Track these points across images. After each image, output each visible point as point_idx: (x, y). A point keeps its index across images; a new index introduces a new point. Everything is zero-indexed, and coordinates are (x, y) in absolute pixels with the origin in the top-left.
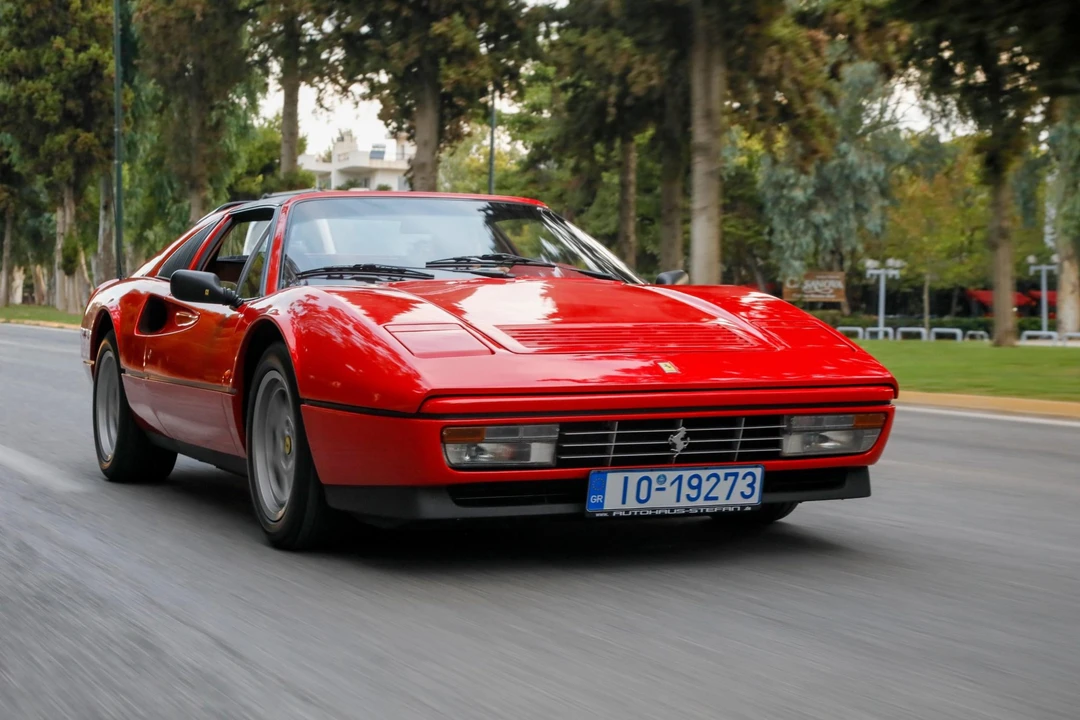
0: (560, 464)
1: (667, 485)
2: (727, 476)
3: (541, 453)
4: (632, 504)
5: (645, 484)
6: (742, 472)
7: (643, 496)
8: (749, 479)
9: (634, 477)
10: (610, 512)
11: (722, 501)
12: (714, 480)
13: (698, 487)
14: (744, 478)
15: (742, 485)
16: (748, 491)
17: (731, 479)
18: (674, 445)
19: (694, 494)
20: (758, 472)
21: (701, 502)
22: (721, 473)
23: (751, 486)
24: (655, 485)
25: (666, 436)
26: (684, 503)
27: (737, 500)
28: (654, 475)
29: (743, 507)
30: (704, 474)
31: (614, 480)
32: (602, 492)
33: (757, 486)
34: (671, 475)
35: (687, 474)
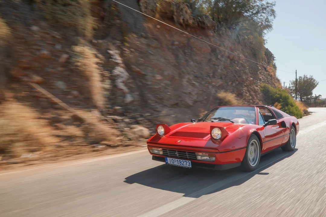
0: (164, 155)
1: (176, 161)
2: (185, 161)
3: (161, 153)
4: (172, 163)
5: (173, 160)
6: (187, 161)
7: (173, 162)
8: (189, 163)
9: (171, 159)
10: (169, 164)
11: (185, 166)
12: (183, 162)
13: (181, 162)
14: (188, 162)
15: (188, 164)
16: (189, 165)
17: (186, 162)
18: (176, 155)
19: (180, 164)
20: (190, 162)
21: (182, 165)
22: (184, 161)
23: (189, 164)
24: (174, 161)
25: (175, 153)
26: (179, 165)
27: (187, 166)
28: (174, 159)
29: (189, 167)
30: (181, 160)
31: (168, 159)
32: (167, 160)
33: (190, 164)
34: (176, 160)
35: (179, 160)
